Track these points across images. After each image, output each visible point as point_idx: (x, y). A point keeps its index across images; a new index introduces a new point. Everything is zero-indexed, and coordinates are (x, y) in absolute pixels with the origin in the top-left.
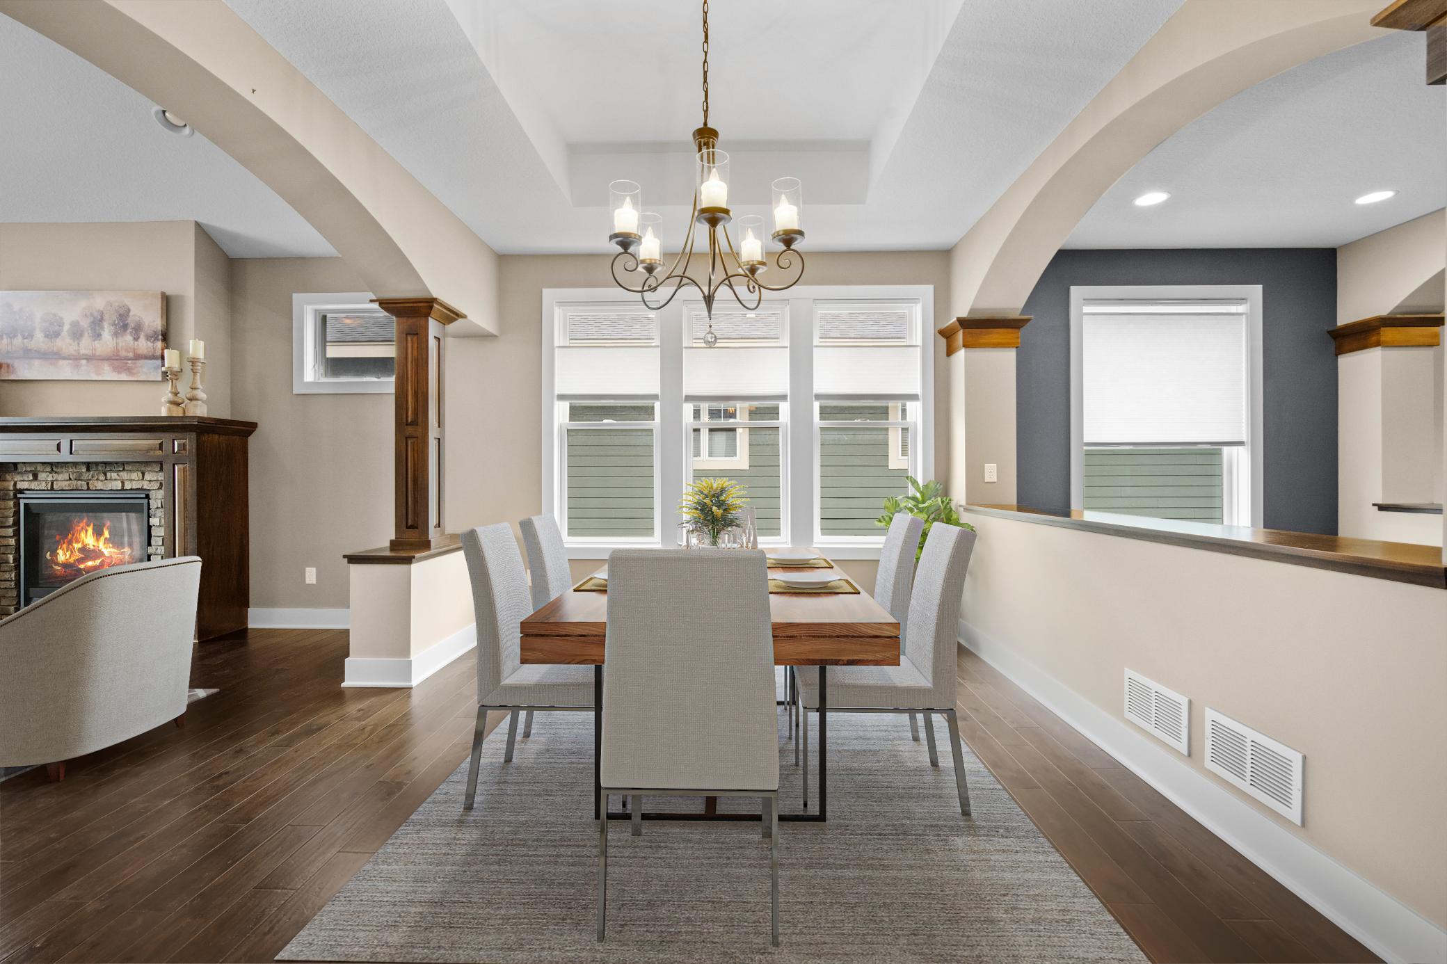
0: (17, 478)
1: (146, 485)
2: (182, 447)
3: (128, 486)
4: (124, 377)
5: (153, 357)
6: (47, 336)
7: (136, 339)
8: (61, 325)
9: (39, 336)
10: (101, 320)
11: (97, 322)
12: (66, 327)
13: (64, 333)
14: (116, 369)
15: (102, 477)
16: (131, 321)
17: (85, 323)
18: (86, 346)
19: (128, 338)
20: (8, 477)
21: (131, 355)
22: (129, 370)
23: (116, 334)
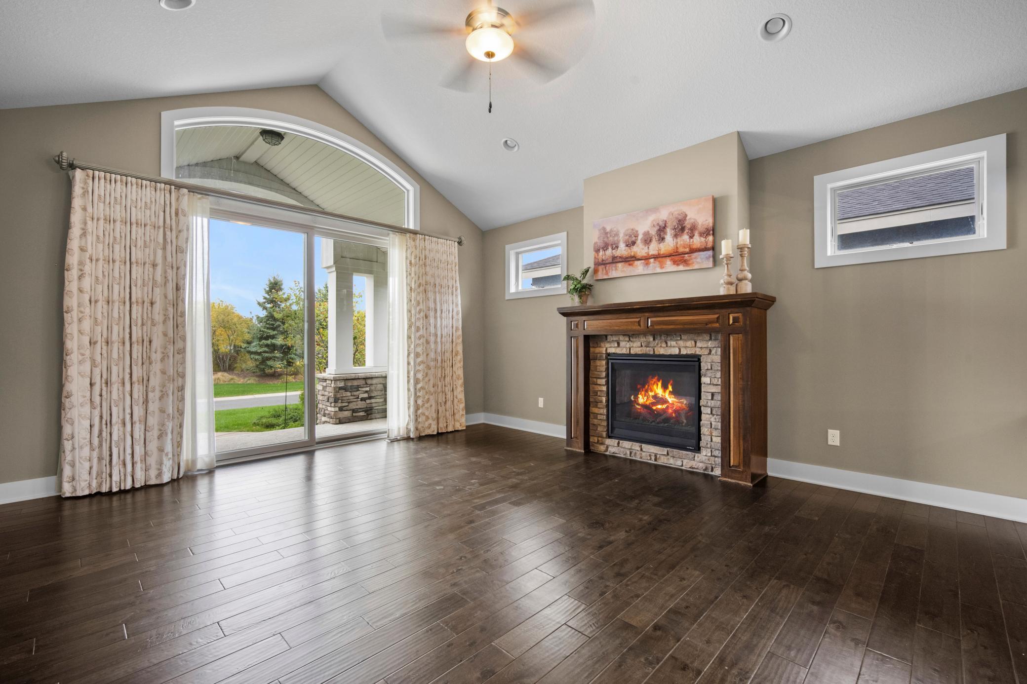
0: (608, 345)
1: (698, 352)
2: (736, 320)
3: (684, 352)
4: (681, 268)
5: (705, 249)
6: (627, 246)
7: (691, 237)
8: (636, 236)
9: (622, 246)
10: (665, 227)
11: (662, 230)
12: (640, 237)
13: (639, 242)
14: (675, 263)
15: (664, 345)
16: (688, 224)
17: (653, 232)
18: (653, 248)
19: (686, 237)
20: (602, 345)
21: (687, 250)
22: (686, 262)
23: (676, 236)
